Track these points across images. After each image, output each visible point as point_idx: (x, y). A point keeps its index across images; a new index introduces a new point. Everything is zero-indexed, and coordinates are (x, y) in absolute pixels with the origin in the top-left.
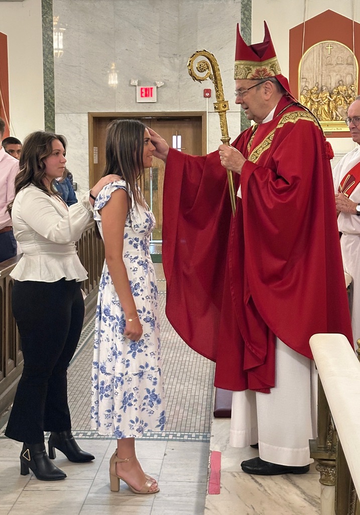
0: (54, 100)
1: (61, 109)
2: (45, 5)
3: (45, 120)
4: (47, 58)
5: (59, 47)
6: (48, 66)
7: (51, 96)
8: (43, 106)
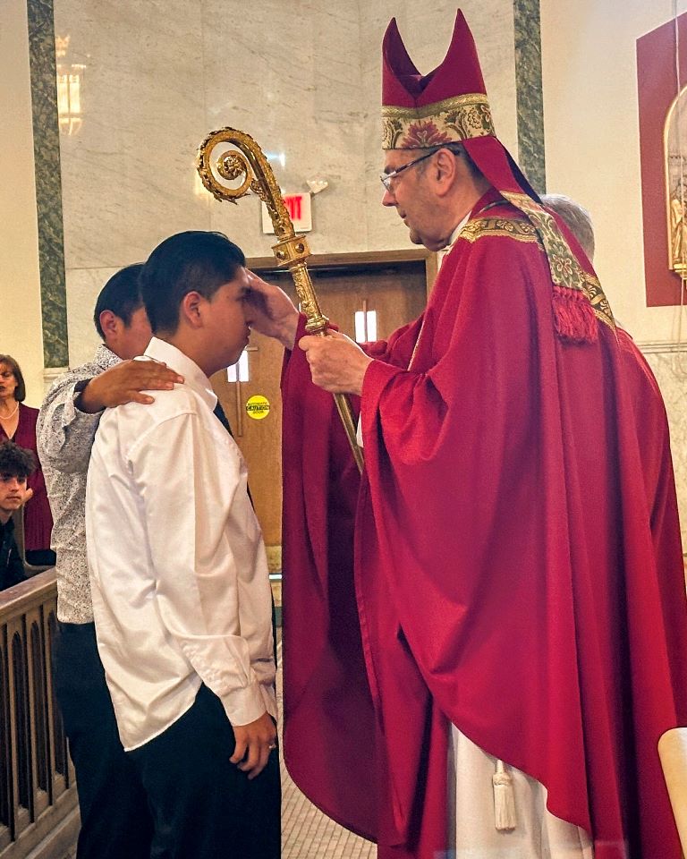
0: (63, 238)
1: (81, 259)
2: (37, 11)
3: (43, 285)
4: (44, 137)
5: (72, 111)
6: (45, 158)
7: (54, 228)
8: (37, 252)
